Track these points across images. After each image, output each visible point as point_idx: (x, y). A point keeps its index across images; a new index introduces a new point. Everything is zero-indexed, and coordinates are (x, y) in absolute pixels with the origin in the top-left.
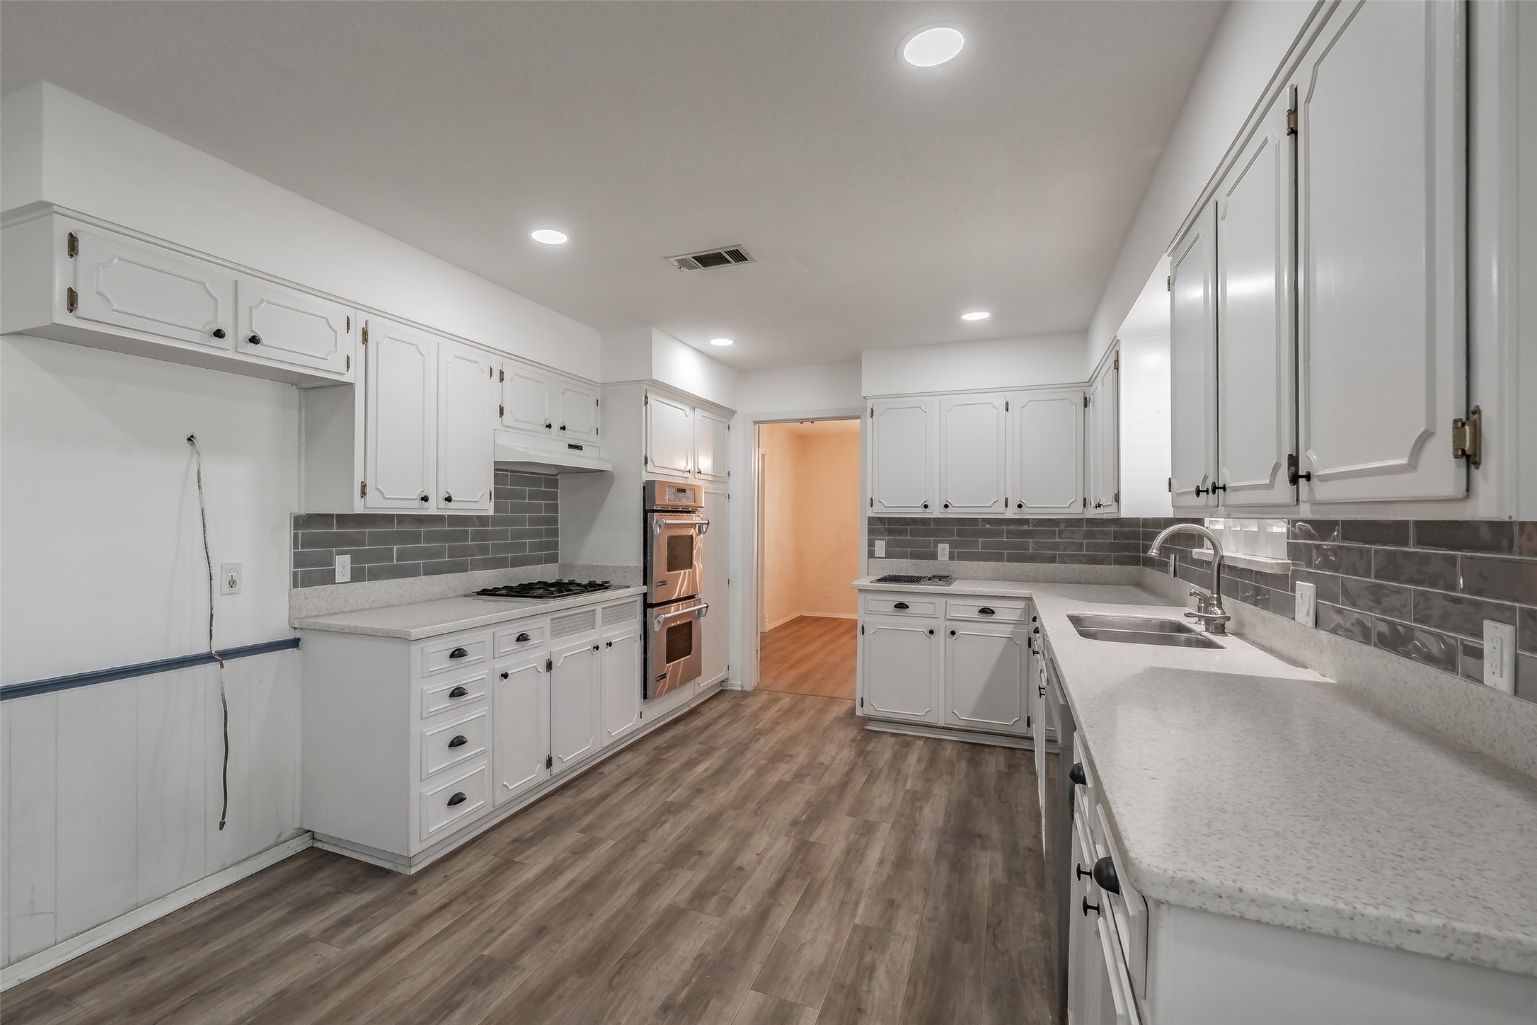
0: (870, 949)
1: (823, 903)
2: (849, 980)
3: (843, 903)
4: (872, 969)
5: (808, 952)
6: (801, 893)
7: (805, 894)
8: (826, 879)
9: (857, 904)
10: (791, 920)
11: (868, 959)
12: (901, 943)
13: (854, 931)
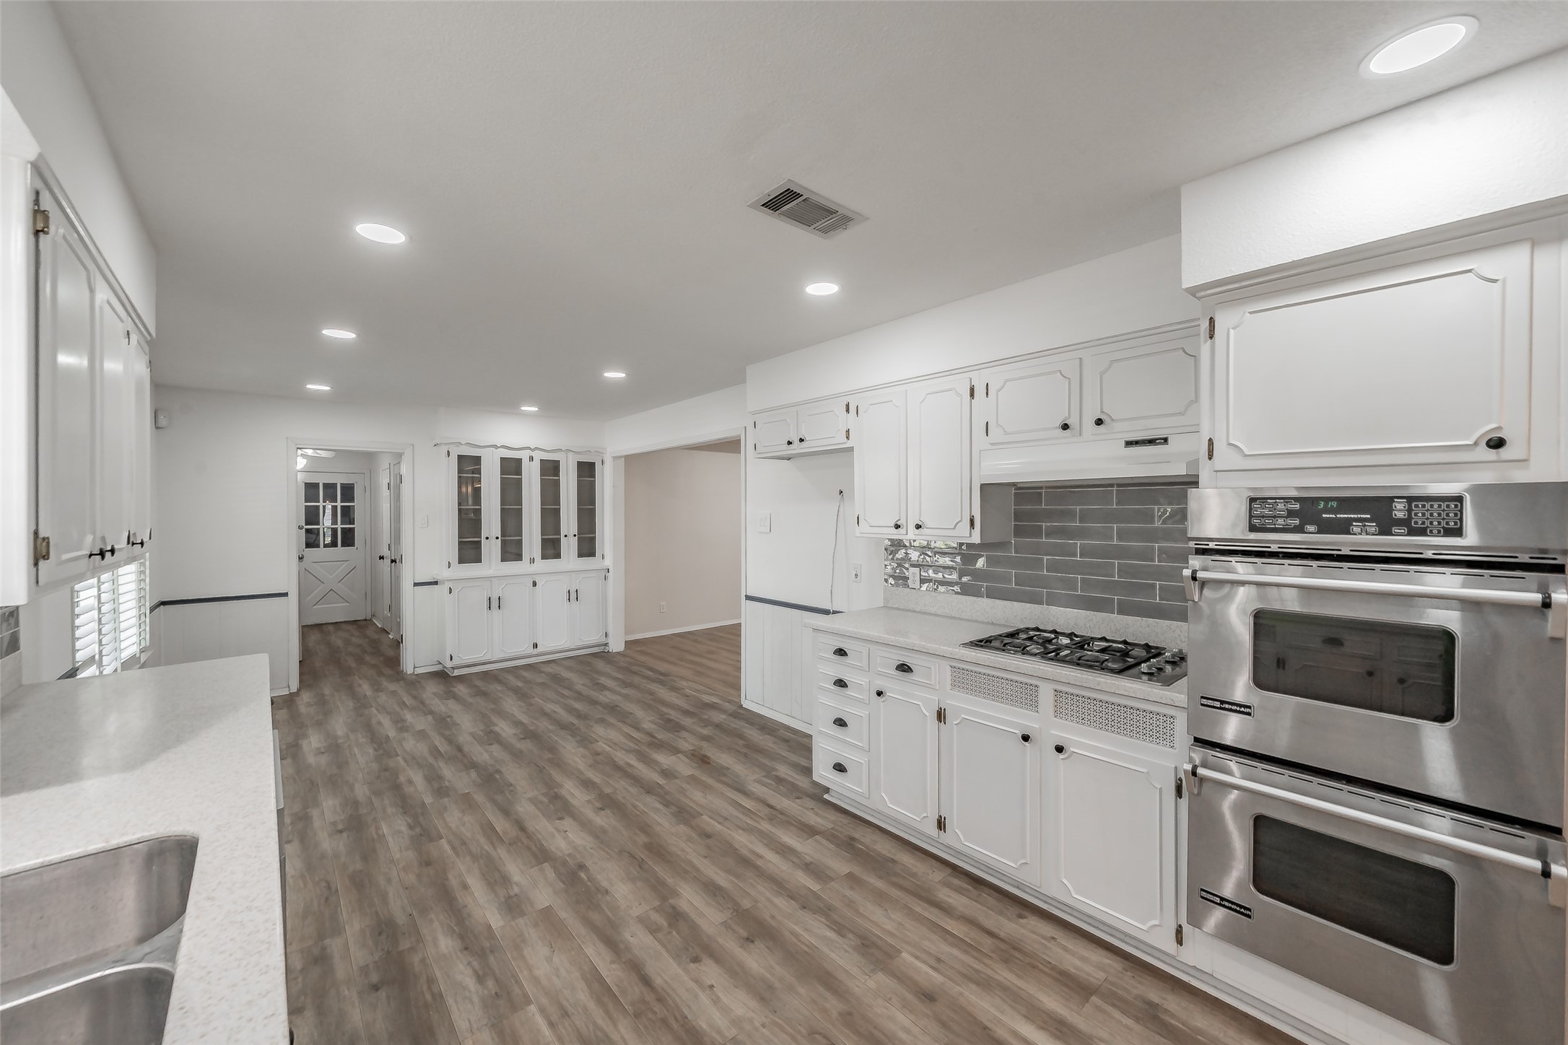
0: (496, 993)
1: (583, 996)
2: (492, 959)
3: (565, 1014)
4: (480, 979)
5: (544, 951)
6: (614, 989)
7: (609, 989)
8: (615, 1026)
9: (552, 1025)
10: (587, 959)
11: (490, 983)
12: (472, 1022)
13: (526, 996)
